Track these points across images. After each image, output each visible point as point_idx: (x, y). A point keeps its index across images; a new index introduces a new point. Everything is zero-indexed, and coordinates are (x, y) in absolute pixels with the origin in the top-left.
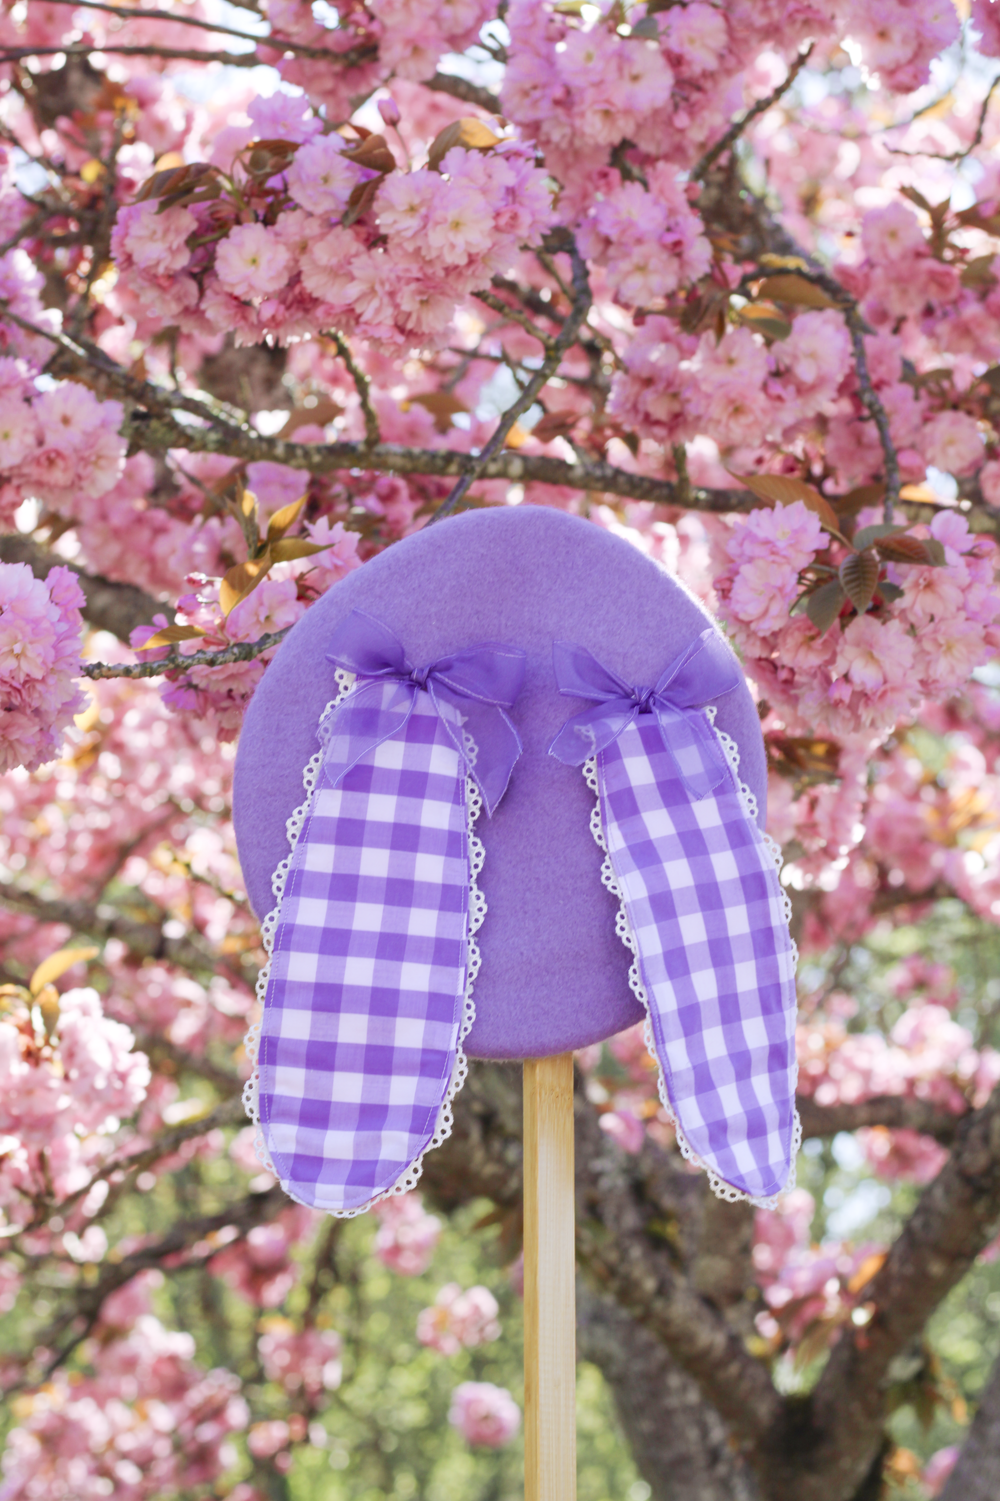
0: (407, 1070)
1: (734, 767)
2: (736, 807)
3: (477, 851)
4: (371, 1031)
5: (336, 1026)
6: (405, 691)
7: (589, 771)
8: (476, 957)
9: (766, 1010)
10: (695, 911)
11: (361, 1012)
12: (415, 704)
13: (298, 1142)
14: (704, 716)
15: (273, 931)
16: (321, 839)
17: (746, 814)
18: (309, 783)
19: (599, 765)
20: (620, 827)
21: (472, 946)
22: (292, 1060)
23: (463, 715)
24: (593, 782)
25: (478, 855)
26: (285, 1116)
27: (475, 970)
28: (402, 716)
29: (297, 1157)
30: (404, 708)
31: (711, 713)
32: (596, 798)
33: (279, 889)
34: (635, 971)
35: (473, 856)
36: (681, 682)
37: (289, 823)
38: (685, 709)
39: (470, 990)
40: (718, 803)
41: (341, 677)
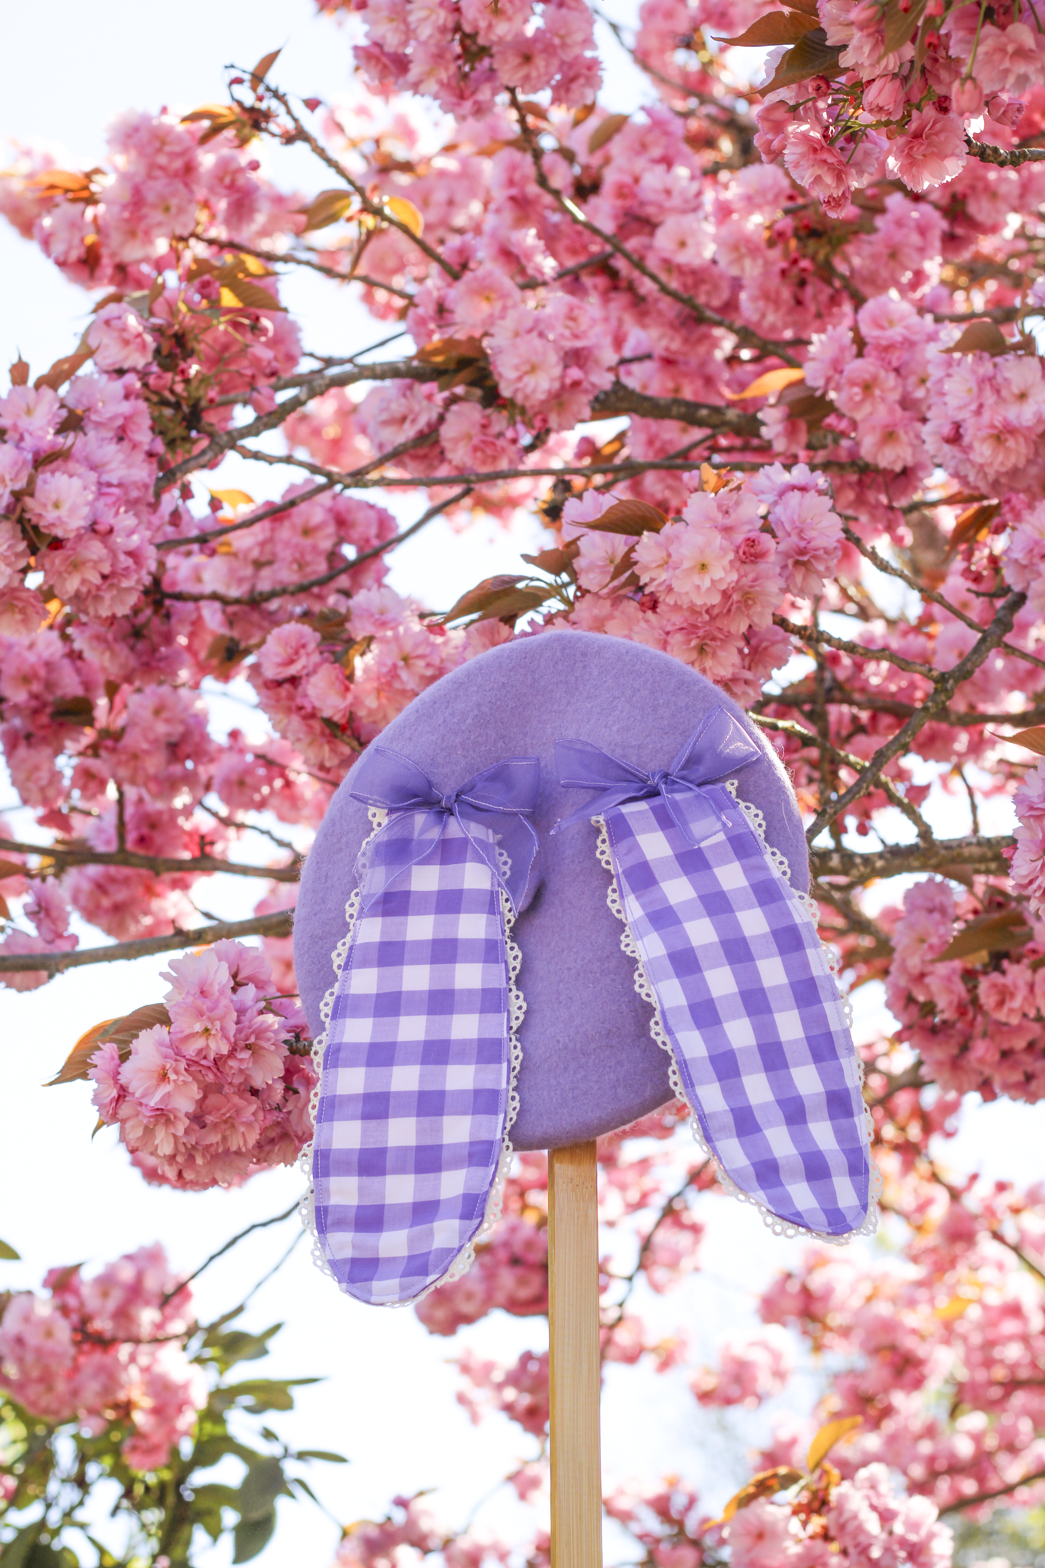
0: (456, 1164)
1: (760, 833)
2: (765, 868)
3: (514, 954)
4: (420, 1132)
5: (386, 1131)
6: (432, 817)
7: (603, 853)
8: (518, 1052)
10: (722, 965)
11: (408, 1116)
12: (445, 827)
13: (355, 1247)
14: (724, 789)
15: (321, 1053)
16: (364, 964)
17: (776, 873)
18: (351, 916)
19: (612, 845)
20: (637, 898)
21: (514, 1042)
22: (344, 1169)
23: (496, 832)
24: (608, 863)
25: (515, 958)
26: (340, 1224)
27: (516, 1064)
28: (432, 841)
29: (354, 1261)
30: (434, 834)
31: (731, 786)
32: (612, 877)
33: (326, 1016)
34: (657, 1023)
35: (510, 960)
36: (693, 760)
37: (334, 955)
38: (699, 785)
39: (514, 1083)
40: (743, 867)
41: (374, 815)
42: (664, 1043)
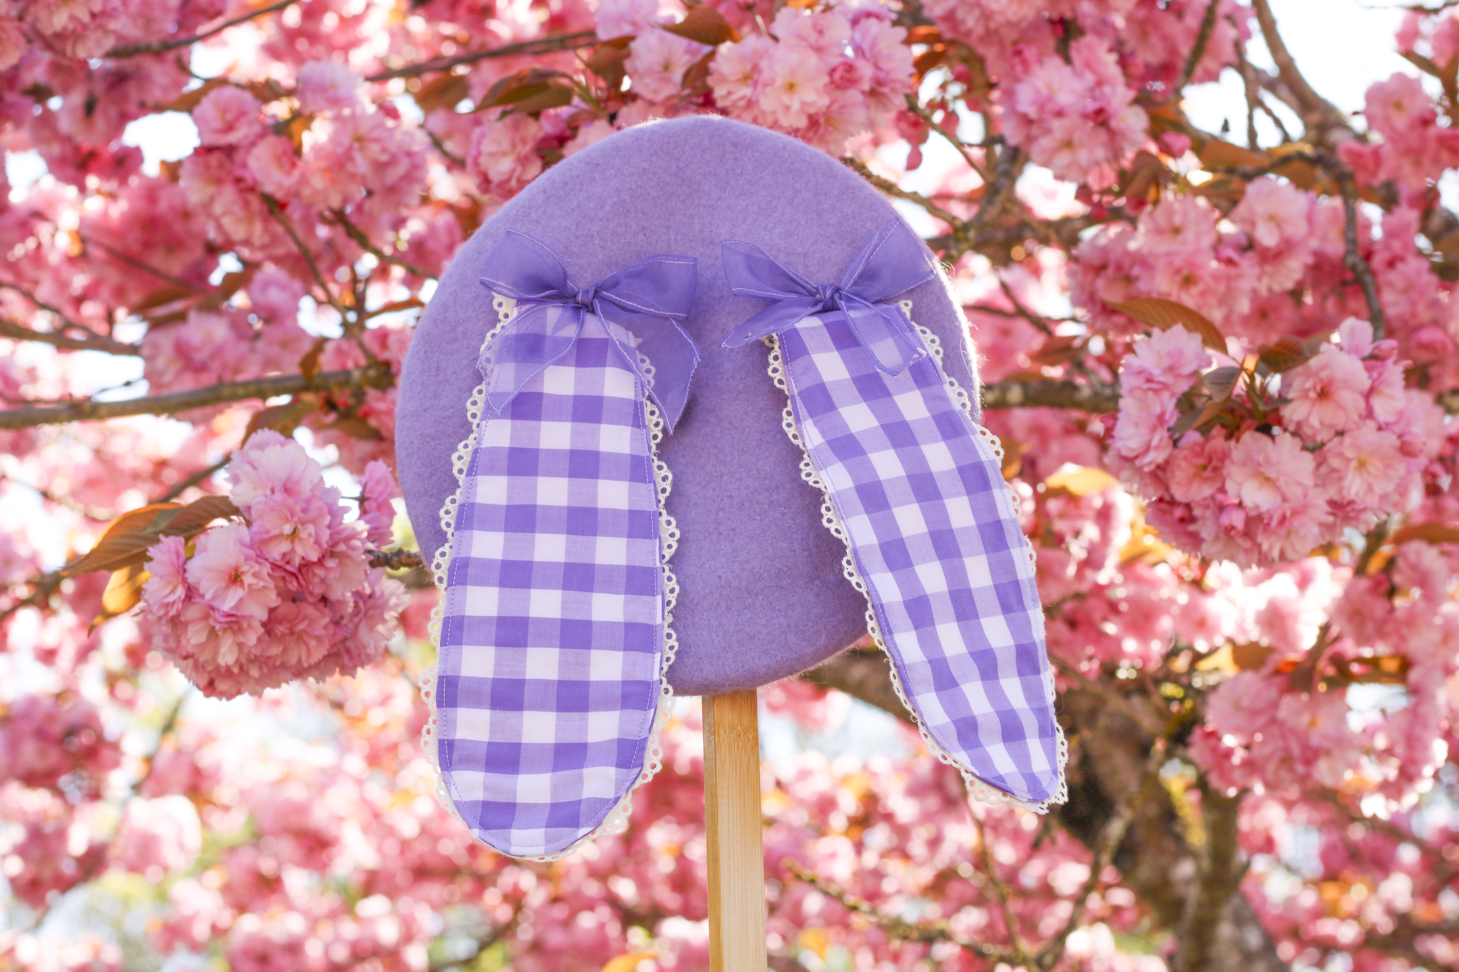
0: (606, 705)
1: (938, 360)
2: (944, 399)
3: (663, 474)
4: (562, 665)
5: (524, 661)
6: (568, 314)
7: (775, 370)
8: (673, 584)
9: (1006, 608)
10: (910, 503)
11: (550, 646)
12: (582, 326)
13: (486, 789)
14: (898, 309)
15: (445, 566)
16: (491, 470)
17: (957, 407)
18: (474, 416)
19: (786, 362)
20: (815, 423)
21: (667, 573)
22: (475, 701)
23: (636, 336)
24: (781, 382)
25: (665, 479)
26: (468, 762)
27: (671, 598)
28: (568, 340)
29: (486, 805)
30: (570, 331)
31: (906, 307)
32: (787, 398)
33: (448, 525)
34: (849, 562)
35: (659, 480)
36: (868, 275)
37: (454, 457)
38: (875, 303)
39: (670, 619)
40: (923, 396)
41: (500, 305)
42: (858, 585)
